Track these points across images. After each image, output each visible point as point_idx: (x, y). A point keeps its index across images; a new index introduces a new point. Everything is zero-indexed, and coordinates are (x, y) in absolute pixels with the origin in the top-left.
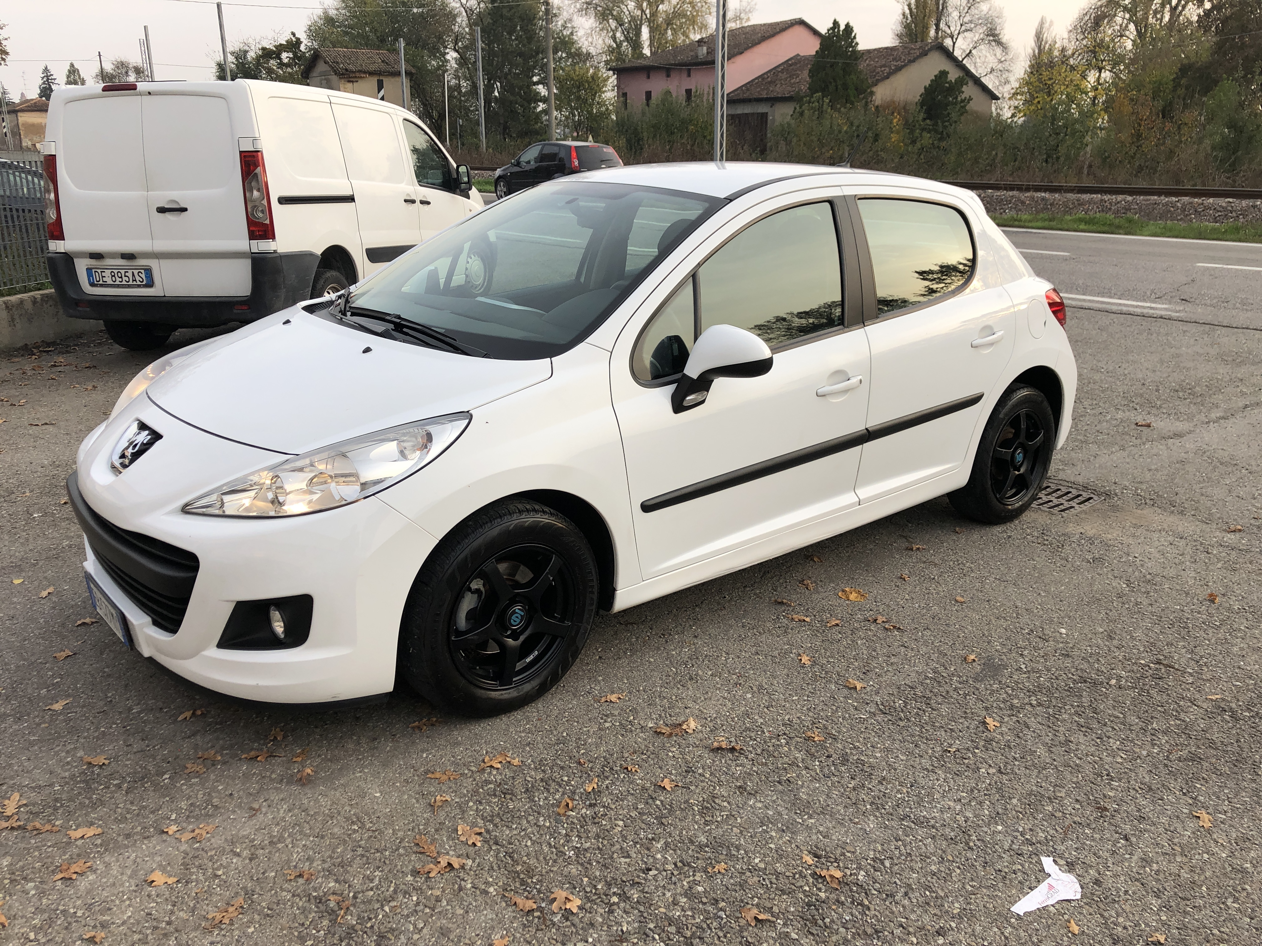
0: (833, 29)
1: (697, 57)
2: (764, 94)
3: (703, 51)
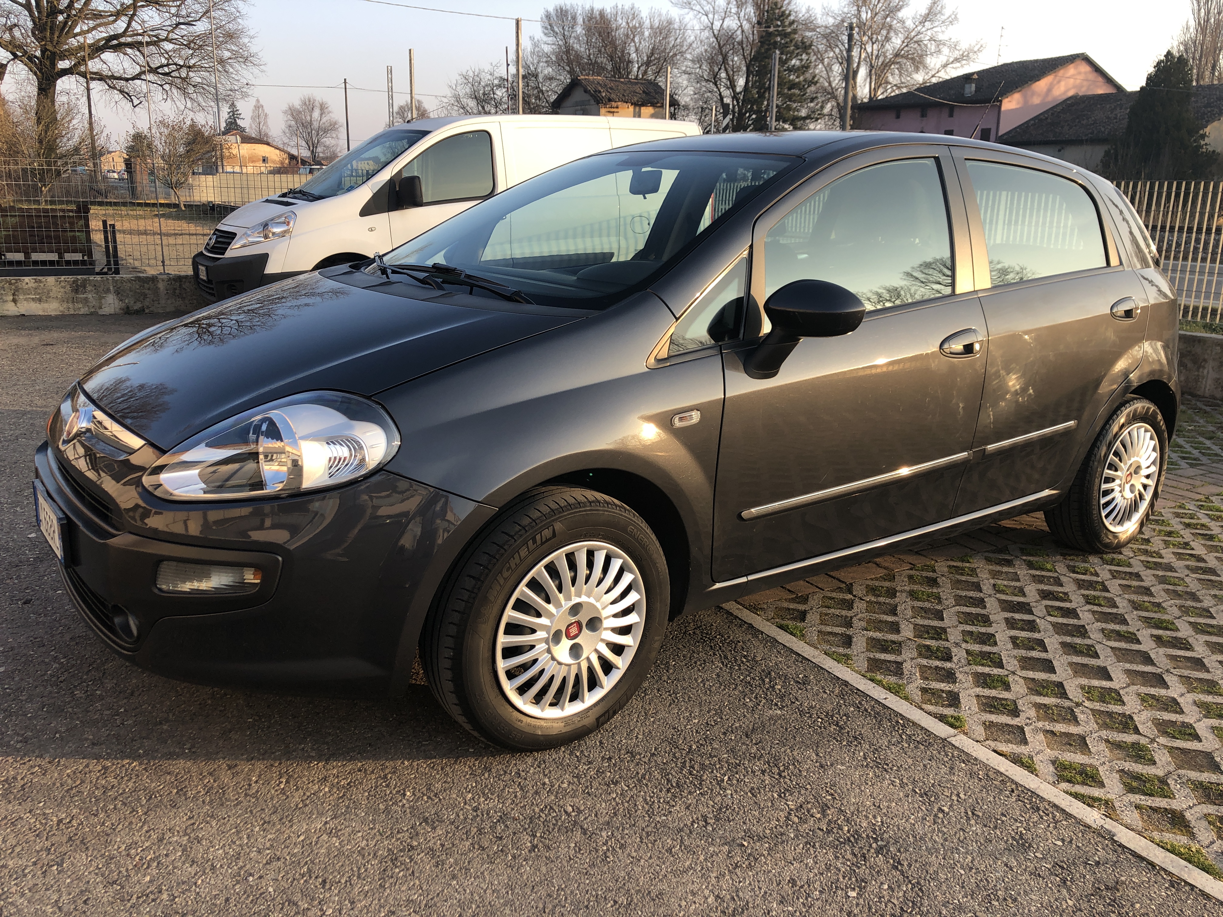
1: (962, 95)
2: (1051, 138)
3: (971, 89)
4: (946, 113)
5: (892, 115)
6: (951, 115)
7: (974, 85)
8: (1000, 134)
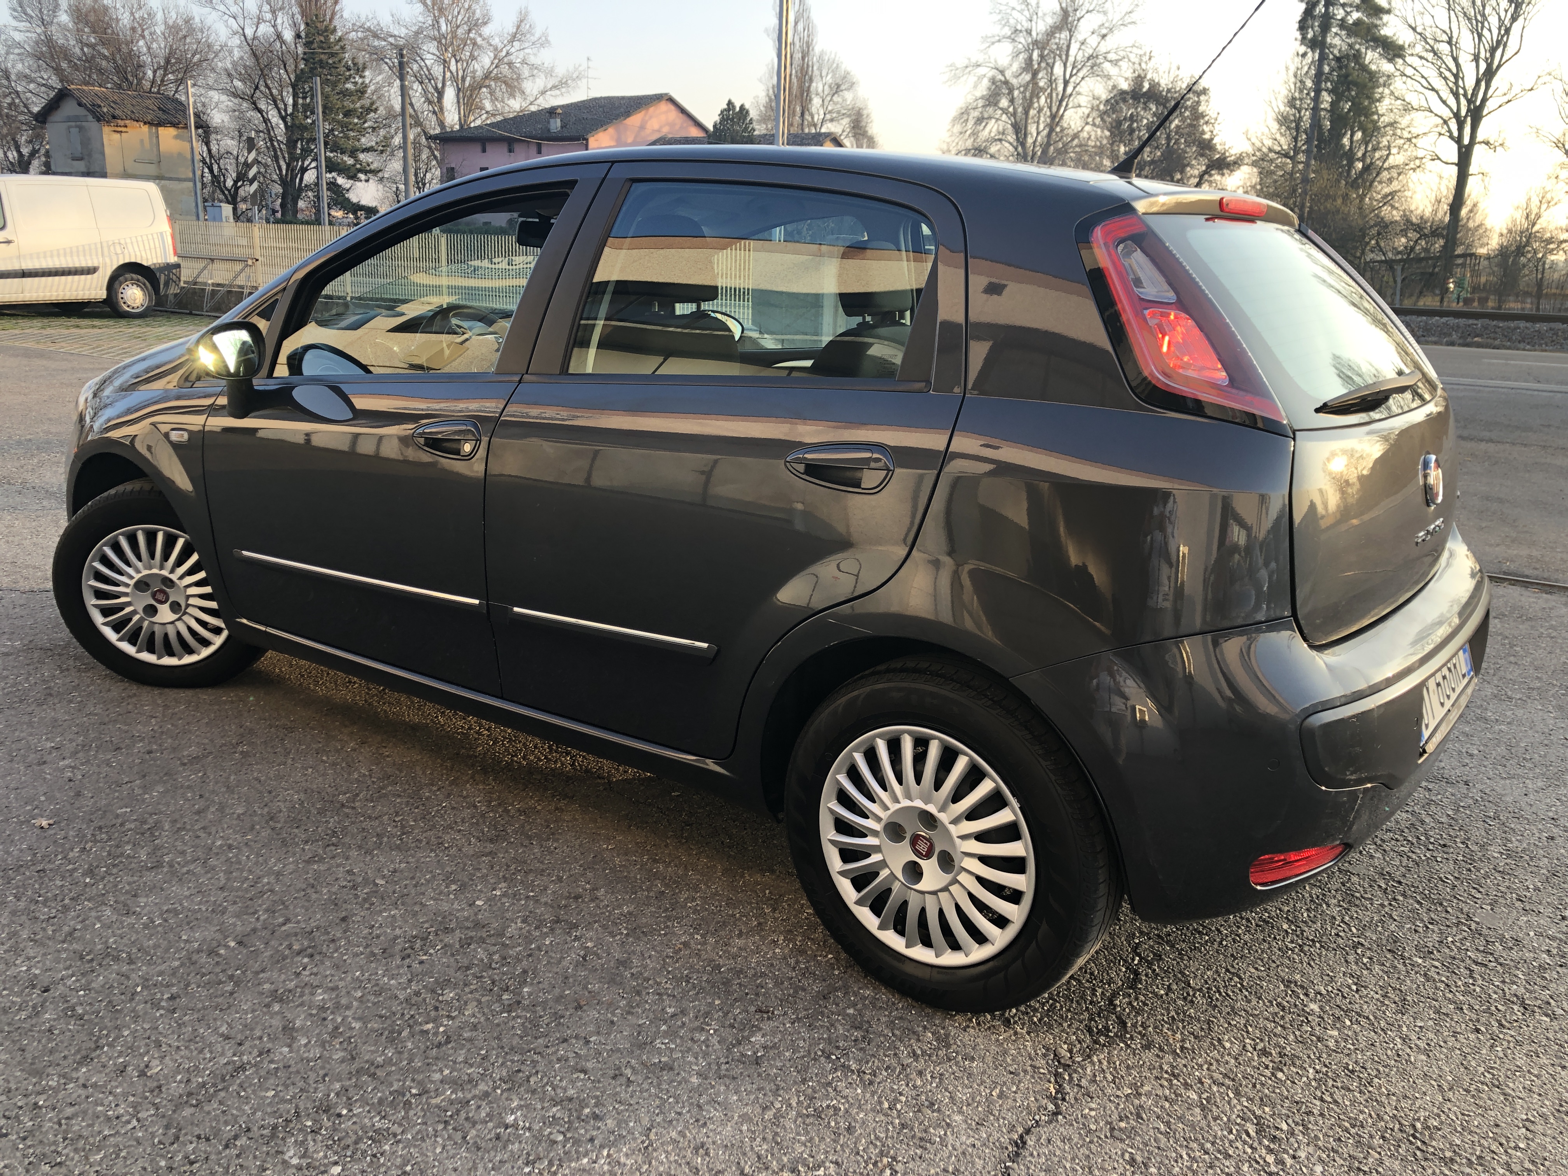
0: (728, 110)
1: (549, 130)
3: (556, 125)
4: (534, 149)
5: (478, 147)
6: (539, 152)
7: (558, 121)
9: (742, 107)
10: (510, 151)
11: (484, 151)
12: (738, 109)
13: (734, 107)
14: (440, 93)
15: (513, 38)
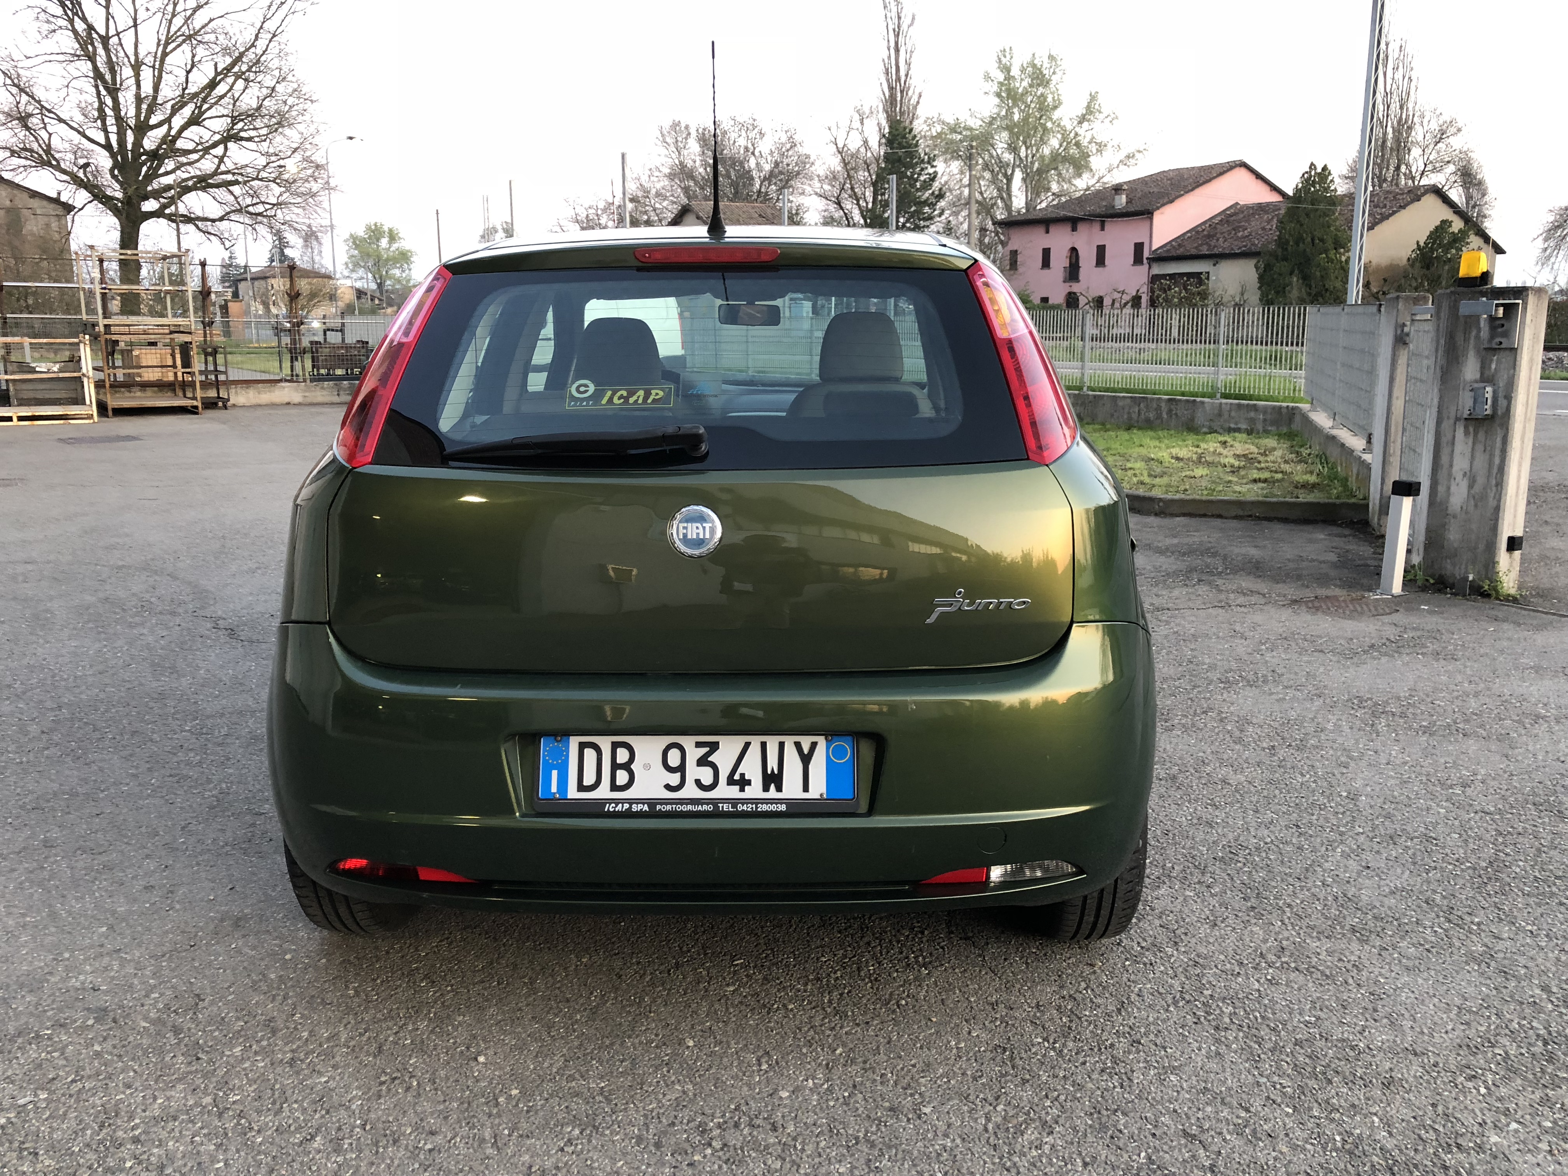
0: (1310, 172)
1: (1114, 206)
2: (1205, 250)
3: (1121, 201)
4: (1097, 226)
5: (1041, 230)
6: (1103, 229)
7: (1124, 197)
8: (1154, 248)
9: (1325, 168)
10: (1074, 229)
11: (1047, 232)
12: (1319, 170)
13: (1315, 168)
14: (1009, 179)
15: (1082, 120)
